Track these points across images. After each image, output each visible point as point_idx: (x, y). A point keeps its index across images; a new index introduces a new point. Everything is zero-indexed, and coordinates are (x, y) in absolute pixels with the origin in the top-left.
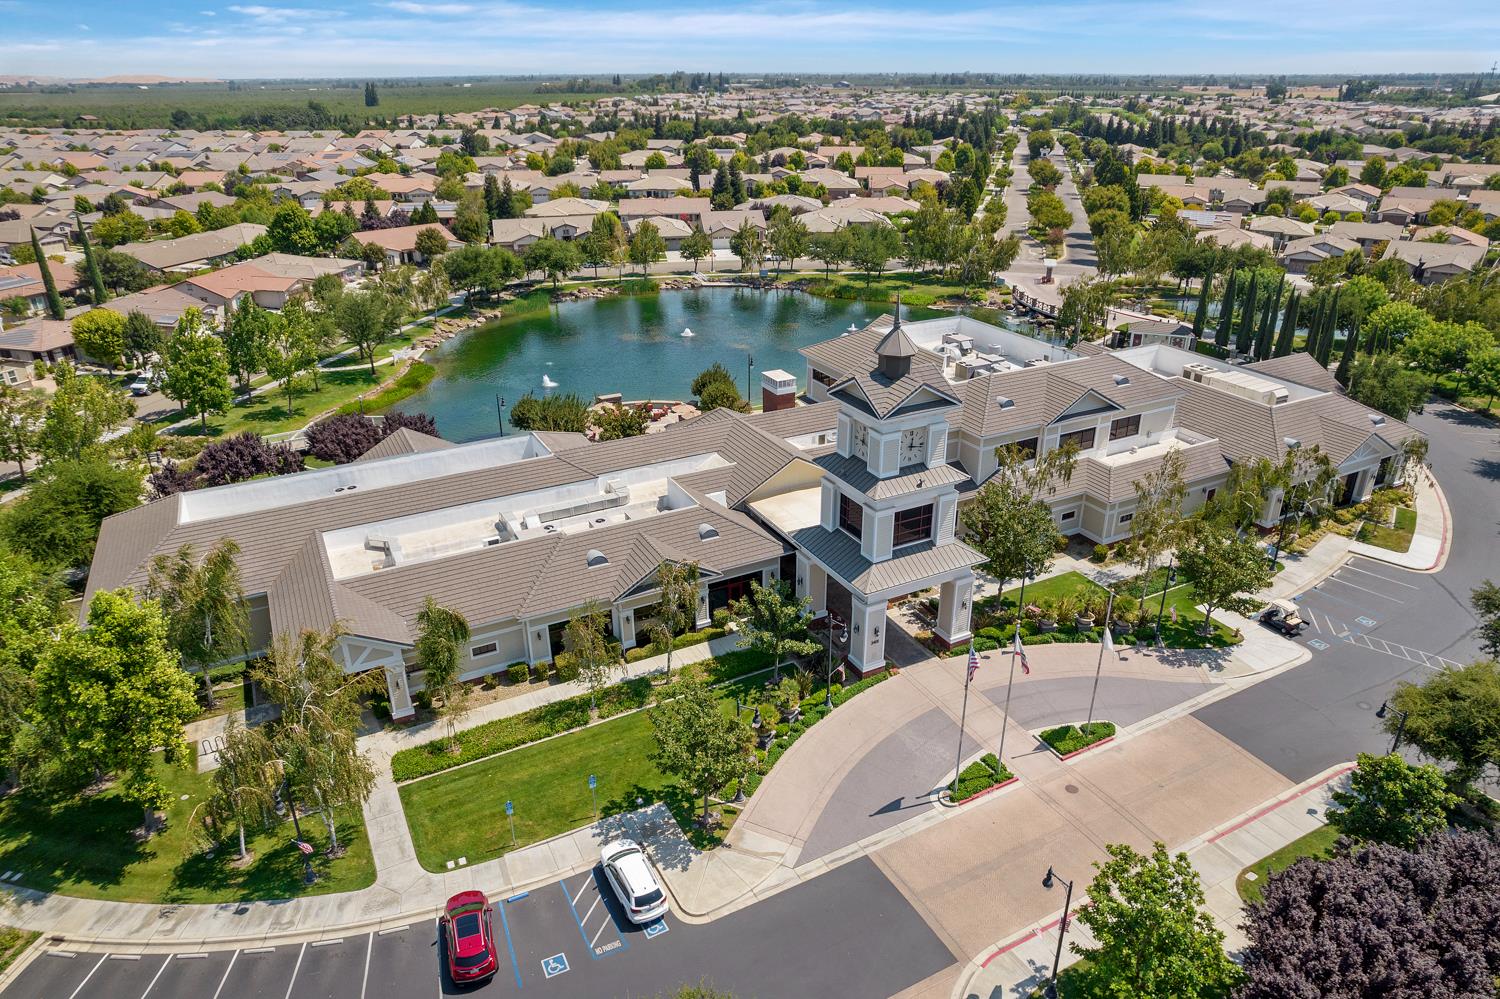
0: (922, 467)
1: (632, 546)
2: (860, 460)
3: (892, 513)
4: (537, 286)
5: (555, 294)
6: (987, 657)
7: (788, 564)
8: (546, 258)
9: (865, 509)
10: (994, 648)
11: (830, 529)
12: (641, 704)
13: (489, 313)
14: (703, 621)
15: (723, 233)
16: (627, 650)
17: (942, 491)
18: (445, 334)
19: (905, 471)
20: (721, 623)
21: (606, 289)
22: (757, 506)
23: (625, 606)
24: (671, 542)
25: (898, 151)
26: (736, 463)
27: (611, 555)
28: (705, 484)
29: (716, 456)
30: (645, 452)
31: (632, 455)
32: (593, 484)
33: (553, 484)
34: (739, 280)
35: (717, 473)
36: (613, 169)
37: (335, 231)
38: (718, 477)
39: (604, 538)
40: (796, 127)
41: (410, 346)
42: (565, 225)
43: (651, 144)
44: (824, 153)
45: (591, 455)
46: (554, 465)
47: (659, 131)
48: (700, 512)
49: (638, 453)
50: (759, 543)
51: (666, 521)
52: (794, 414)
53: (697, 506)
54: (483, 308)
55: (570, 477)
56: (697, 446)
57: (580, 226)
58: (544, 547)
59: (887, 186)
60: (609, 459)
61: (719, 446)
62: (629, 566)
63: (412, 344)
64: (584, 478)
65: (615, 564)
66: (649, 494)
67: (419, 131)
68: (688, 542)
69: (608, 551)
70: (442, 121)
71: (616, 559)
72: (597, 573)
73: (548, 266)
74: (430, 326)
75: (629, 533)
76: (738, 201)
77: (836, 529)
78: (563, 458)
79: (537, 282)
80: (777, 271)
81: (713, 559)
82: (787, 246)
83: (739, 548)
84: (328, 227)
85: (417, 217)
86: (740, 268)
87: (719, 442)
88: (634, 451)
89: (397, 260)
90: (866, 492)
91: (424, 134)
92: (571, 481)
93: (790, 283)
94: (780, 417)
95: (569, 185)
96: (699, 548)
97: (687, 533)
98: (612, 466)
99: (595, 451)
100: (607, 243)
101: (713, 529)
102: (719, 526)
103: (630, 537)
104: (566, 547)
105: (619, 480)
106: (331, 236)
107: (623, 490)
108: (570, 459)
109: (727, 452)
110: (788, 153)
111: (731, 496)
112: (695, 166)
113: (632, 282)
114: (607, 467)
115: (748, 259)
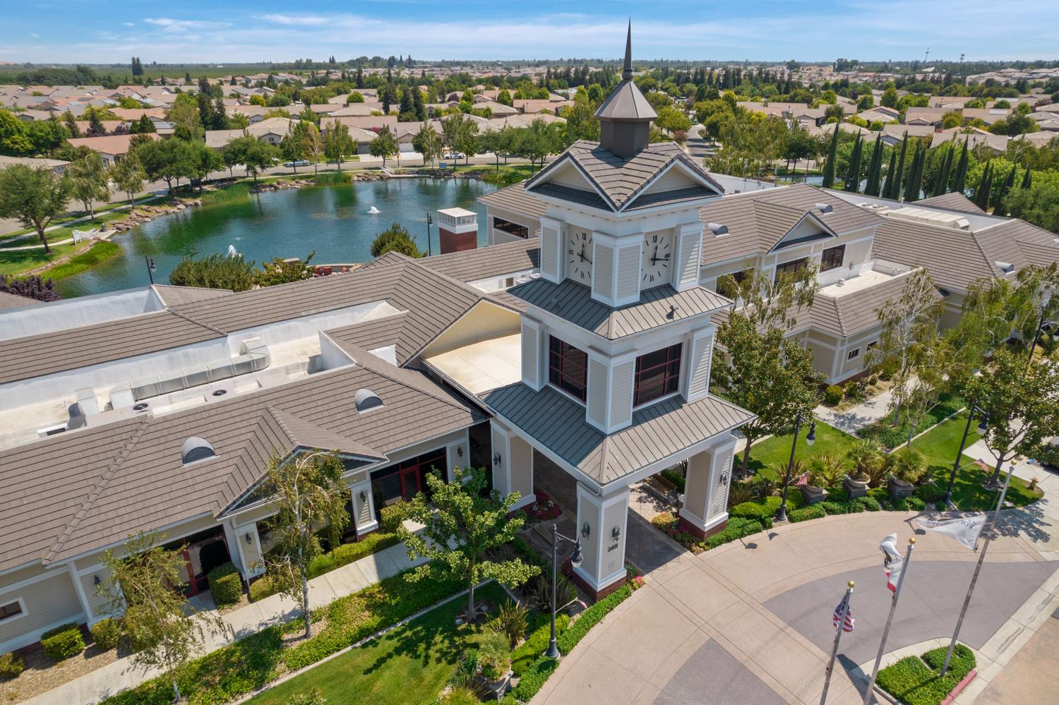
0: (668, 290)
1: (255, 427)
2: (577, 285)
3: (631, 358)
4: (240, 180)
5: (256, 186)
6: (752, 546)
7: (480, 437)
8: (244, 152)
9: (593, 355)
10: (757, 531)
11: (536, 387)
12: (260, 683)
13: (190, 201)
14: (366, 524)
15: (407, 138)
16: (253, 580)
17: (697, 324)
18: (140, 219)
19: (648, 296)
20: (392, 525)
21: (303, 182)
22: (437, 362)
23: (241, 519)
24: (314, 417)
25: (545, 90)
26: (408, 311)
27: (220, 444)
28: (369, 337)
29: (384, 304)
30: (294, 303)
31: (275, 306)
32: (220, 345)
33: (162, 347)
34: (422, 173)
35: (383, 324)
36: (320, 103)
37: (51, 138)
38: (385, 329)
39: (220, 417)
40: (465, 81)
41: (100, 229)
42: (270, 134)
43: (353, 91)
44: (488, 95)
45: (220, 309)
46: (166, 322)
47: (360, 83)
48: (359, 373)
49: (284, 305)
50: (439, 411)
51: (316, 385)
52: (476, 256)
53: (353, 365)
54: (185, 197)
55: (188, 337)
56: (360, 293)
57: (283, 134)
58: (116, 438)
59: (540, 109)
60: (245, 313)
61: (389, 292)
62: (246, 459)
63: (103, 227)
64: (208, 337)
65: (225, 457)
66: (299, 355)
67: (169, 87)
68: (339, 416)
69: (216, 438)
70: (188, 81)
71: (229, 449)
72: (195, 473)
73: (246, 160)
74: (127, 212)
75: (254, 408)
76: (421, 119)
77: (546, 387)
78: (181, 314)
79: (241, 177)
80: (455, 165)
81: (374, 438)
82: (463, 141)
83: (411, 420)
84: (43, 134)
85: (136, 129)
86: (422, 163)
87: (388, 288)
88: (279, 302)
89: (112, 163)
90: (592, 329)
91: (173, 88)
92: (189, 341)
93: (465, 174)
94: (460, 259)
95: (280, 111)
96: (355, 424)
97: (340, 403)
98: (248, 321)
99: (226, 304)
100: (303, 142)
101: (374, 395)
102: (382, 391)
103: (253, 415)
104: (149, 436)
105: (258, 338)
106: (47, 143)
107: (262, 351)
108: (191, 315)
109: (397, 299)
110: (460, 94)
111: (402, 351)
112: (386, 100)
113: (327, 176)
114: (242, 322)
115: (429, 155)
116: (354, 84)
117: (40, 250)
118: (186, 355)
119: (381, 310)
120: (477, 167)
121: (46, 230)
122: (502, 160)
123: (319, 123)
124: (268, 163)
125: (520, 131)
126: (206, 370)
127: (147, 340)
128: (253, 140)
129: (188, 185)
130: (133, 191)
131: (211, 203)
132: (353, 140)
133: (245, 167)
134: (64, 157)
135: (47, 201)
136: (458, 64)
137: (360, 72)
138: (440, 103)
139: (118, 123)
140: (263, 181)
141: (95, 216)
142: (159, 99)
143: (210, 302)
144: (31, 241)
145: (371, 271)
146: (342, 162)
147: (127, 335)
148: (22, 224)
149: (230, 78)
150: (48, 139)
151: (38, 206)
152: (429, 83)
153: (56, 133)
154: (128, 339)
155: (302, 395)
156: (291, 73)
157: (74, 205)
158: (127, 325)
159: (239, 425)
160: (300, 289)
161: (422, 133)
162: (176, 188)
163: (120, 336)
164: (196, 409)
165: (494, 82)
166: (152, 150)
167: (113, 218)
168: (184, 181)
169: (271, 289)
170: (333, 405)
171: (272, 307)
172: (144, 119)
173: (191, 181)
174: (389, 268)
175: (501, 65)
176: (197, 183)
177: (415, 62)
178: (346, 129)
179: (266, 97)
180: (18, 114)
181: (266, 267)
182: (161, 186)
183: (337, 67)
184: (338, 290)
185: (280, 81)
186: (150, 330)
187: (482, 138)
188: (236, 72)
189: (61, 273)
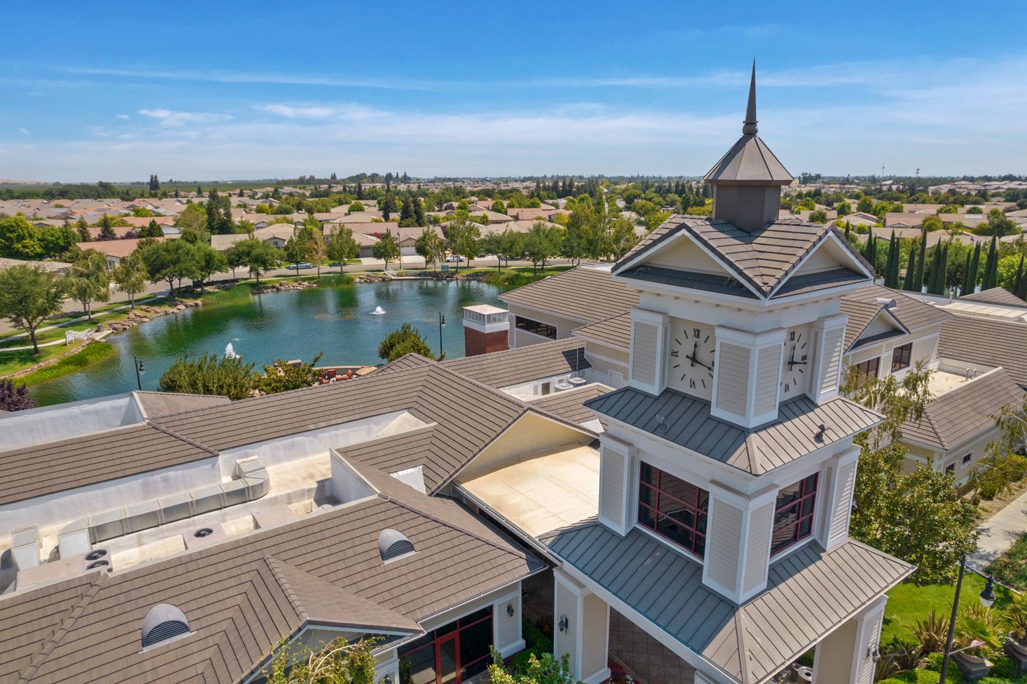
0: (807, 402)
1: (247, 587)
2: (685, 396)
3: (772, 497)
4: (242, 282)
5: (258, 288)
7: (538, 592)
8: (248, 254)
9: (715, 494)
11: (621, 530)
13: (190, 302)
15: (408, 243)
18: (138, 319)
19: (786, 411)
21: (306, 283)
22: (473, 488)
24: (325, 570)
25: (536, 200)
26: (435, 423)
27: (199, 614)
28: (391, 457)
29: (406, 414)
30: (300, 414)
31: (278, 418)
32: (209, 466)
33: (136, 471)
34: (423, 275)
35: (407, 440)
36: (323, 212)
37: (61, 242)
38: (409, 446)
39: (201, 573)
40: (459, 193)
41: (96, 329)
42: (275, 238)
43: (353, 202)
44: (481, 204)
45: (212, 422)
46: (144, 439)
47: (360, 195)
48: (383, 507)
49: (289, 416)
50: (485, 557)
51: (329, 524)
52: (507, 358)
53: (376, 497)
54: (186, 298)
55: (170, 456)
56: (379, 402)
57: (288, 238)
58: (50, 610)
59: (535, 216)
60: (241, 426)
61: (411, 400)
62: (233, 636)
63: (99, 327)
64: (194, 457)
65: (203, 633)
66: (304, 478)
67: (181, 199)
68: (359, 568)
69: (193, 605)
70: (200, 193)
71: (210, 620)
72: (159, 661)
73: (249, 261)
74: (125, 312)
75: (248, 558)
76: (420, 225)
77: (635, 530)
78: (163, 428)
79: (243, 279)
80: (457, 268)
81: (404, 599)
82: (465, 245)
83: (451, 571)
84: (54, 238)
85: (145, 233)
86: (424, 266)
87: (410, 395)
88: (282, 412)
89: (117, 265)
90: (723, 458)
91: (184, 200)
92: (170, 463)
93: (467, 276)
94: (490, 361)
95: (285, 219)
96: (380, 579)
97: (359, 549)
98: (244, 436)
99: (219, 415)
100: (308, 245)
101: (404, 538)
102: (413, 531)
103: (245, 569)
104: (99, 606)
105: (256, 457)
106: (56, 247)
107: (260, 474)
108: (175, 429)
109: (421, 409)
110: (455, 204)
111: (431, 475)
112: (386, 209)
113: (330, 278)
114: (237, 438)
115: (431, 258)
116: (355, 196)
117: (29, 351)
118: (166, 480)
119: (402, 423)
120: (478, 269)
121: (37, 332)
122: (503, 263)
123: (322, 229)
124: (272, 265)
125: (519, 234)
126: (189, 500)
127: (117, 462)
128: (258, 242)
129: (190, 286)
130: (134, 292)
131: (212, 303)
132: (357, 243)
133: (248, 269)
134: (71, 260)
135: (41, 300)
136: (449, 180)
137: (360, 187)
138: (438, 211)
139: (129, 229)
140: (265, 283)
141: (92, 316)
142: (170, 209)
143: (201, 413)
144: (22, 342)
145: (390, 376)
146: (345, 265)
147: (93, 455)
148: (13, 324)
149: (238, 191)
150: (58, 243)
151: (31, 306)
152: (425, 195)
153: (66, 237)
154: (94, 461)
155: (311, 539)
156: (294, 187)
157: (70, 305)
158: (95, 442)
159: (227, 584)
160: (308, 397)
161: (424, 237)
162: (178, 289)
163: (85, 456)
164: (169, 561)
165: (487, 194)
166: (156, 252)
167: (111, 318)
168: (187, 282)
169: (273, 397)
170: (350, 553)
171: (274, 419)
172: (153, 224)
173: (194, 282)
174: (411, 372)
175: (490, 181)
176: (199, 284)
177: (410, 179)
178: (350, 233)
179: (271, 206)
180: (35, 222)
181: (266, 370)
182: (162, 287)
183: (338, 183)
184: (352, 398)
185: (284, 194)
186: (123, 449)
187: (483, 242)
188: (243, 188)
189: (47, 375)
